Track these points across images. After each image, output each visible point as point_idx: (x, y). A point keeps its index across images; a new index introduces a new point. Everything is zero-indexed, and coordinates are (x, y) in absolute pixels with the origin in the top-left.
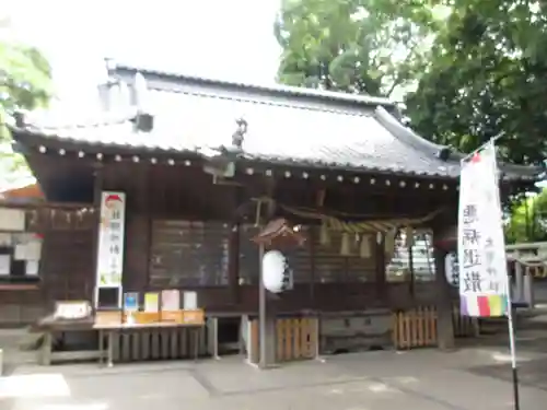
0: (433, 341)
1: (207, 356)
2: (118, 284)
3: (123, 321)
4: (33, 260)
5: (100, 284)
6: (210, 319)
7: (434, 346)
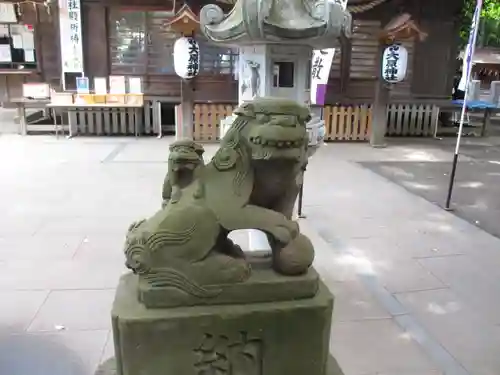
0: (362, 136)
1: (153, 134)
2: (80, 69)
3: (73, 102)
4: (28, 50)
5: (65, 69)
6: (154, 103)
7: (365, 141)
